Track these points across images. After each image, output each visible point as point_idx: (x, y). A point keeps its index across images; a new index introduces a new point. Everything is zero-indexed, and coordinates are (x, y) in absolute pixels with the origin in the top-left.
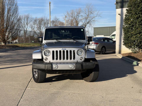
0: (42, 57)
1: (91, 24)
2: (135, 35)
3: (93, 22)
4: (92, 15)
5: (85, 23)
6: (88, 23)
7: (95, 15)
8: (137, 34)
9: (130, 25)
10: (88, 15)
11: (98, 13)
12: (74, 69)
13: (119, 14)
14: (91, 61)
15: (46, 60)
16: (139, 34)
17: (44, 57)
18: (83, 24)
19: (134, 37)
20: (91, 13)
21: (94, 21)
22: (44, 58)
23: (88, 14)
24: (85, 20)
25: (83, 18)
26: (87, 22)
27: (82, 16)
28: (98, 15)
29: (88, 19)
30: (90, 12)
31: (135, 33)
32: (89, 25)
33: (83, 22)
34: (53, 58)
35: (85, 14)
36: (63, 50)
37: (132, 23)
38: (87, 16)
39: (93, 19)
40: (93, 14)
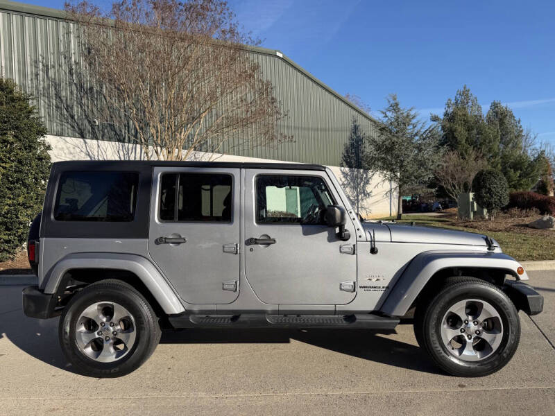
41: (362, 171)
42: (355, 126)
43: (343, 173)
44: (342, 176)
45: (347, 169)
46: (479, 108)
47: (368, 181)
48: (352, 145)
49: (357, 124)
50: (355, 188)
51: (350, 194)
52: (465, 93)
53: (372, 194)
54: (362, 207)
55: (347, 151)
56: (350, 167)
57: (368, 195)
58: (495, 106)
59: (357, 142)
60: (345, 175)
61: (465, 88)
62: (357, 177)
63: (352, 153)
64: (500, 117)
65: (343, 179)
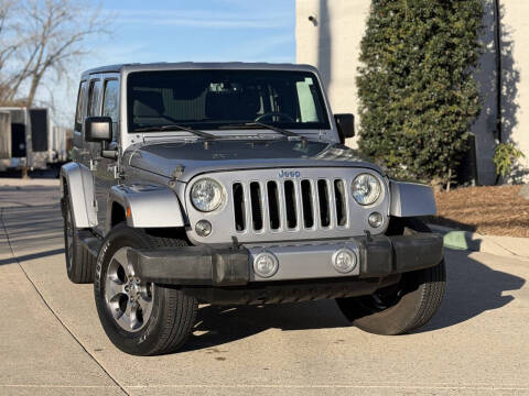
0: (185, 217)
1: (63, 70)
2: (418, 112)
3: (71, 57)
4: (67, 25)
5: (35, 61)
6: (49, 63)
7: (85, 27)
8: (429, 107)
9: (393, 65)
10: (49, 22)
11: (95, 17)
12: (356, 272)
13: (311, 18)
14: (407, 231)
15: (201, 233)
16: (437, 109)
17: (194, 217)
18: (23, 67)
19: (416, 121)
20: (63, 14)
21: (77, 53)
22: (193, 222)
23: (46, 20)
24: (33, 48)
25: (26, 41)
26: (44, 60)
27: (16, 28)
28: (97, 28)
29: (48, 44)
30: (58, 9)
31: (419, 106)
32: (56, 77)
33: (23, 59)
34: (240, 223)
35: (33, 21)
36: (285, 178)
37: (404, 57)
38: (45, 27)
39: (75, 46)
40: (70, 18)
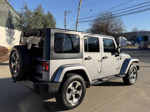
41: (12, 29)
42: (9, 12)
43: (6, 30)
44: (6, 31)
45: (7, 29)
46: (44, 13)
47: (14, 34)
48: (9, 19)
49: (10, 11)
50: (10, 36)
51: (9, 38)
52: (40, 6)
53: (15, 39)
54: (12, 44)
55: (7, 21)
56: (8, 28)
57: (14, 39)
58: (49, 13)
59: (10, 18)
60: (7, 31)
61: (40, 5)
62: (10, 32)
63: (9, 22)
64: (50, 17)
65: (6, 32)
